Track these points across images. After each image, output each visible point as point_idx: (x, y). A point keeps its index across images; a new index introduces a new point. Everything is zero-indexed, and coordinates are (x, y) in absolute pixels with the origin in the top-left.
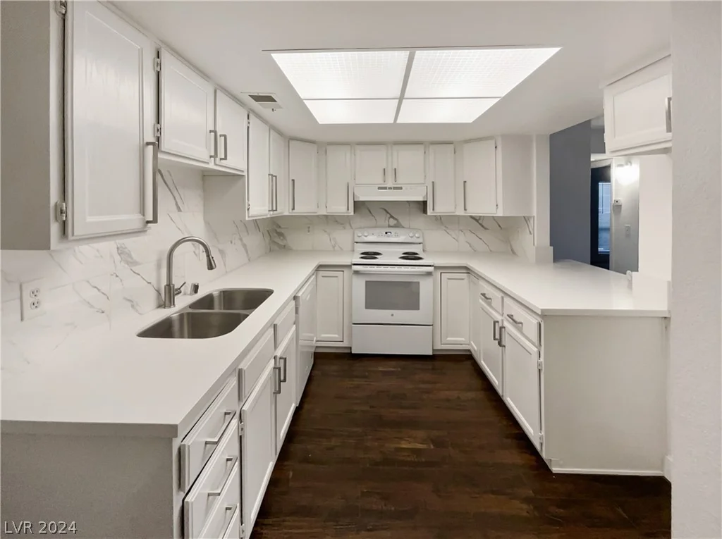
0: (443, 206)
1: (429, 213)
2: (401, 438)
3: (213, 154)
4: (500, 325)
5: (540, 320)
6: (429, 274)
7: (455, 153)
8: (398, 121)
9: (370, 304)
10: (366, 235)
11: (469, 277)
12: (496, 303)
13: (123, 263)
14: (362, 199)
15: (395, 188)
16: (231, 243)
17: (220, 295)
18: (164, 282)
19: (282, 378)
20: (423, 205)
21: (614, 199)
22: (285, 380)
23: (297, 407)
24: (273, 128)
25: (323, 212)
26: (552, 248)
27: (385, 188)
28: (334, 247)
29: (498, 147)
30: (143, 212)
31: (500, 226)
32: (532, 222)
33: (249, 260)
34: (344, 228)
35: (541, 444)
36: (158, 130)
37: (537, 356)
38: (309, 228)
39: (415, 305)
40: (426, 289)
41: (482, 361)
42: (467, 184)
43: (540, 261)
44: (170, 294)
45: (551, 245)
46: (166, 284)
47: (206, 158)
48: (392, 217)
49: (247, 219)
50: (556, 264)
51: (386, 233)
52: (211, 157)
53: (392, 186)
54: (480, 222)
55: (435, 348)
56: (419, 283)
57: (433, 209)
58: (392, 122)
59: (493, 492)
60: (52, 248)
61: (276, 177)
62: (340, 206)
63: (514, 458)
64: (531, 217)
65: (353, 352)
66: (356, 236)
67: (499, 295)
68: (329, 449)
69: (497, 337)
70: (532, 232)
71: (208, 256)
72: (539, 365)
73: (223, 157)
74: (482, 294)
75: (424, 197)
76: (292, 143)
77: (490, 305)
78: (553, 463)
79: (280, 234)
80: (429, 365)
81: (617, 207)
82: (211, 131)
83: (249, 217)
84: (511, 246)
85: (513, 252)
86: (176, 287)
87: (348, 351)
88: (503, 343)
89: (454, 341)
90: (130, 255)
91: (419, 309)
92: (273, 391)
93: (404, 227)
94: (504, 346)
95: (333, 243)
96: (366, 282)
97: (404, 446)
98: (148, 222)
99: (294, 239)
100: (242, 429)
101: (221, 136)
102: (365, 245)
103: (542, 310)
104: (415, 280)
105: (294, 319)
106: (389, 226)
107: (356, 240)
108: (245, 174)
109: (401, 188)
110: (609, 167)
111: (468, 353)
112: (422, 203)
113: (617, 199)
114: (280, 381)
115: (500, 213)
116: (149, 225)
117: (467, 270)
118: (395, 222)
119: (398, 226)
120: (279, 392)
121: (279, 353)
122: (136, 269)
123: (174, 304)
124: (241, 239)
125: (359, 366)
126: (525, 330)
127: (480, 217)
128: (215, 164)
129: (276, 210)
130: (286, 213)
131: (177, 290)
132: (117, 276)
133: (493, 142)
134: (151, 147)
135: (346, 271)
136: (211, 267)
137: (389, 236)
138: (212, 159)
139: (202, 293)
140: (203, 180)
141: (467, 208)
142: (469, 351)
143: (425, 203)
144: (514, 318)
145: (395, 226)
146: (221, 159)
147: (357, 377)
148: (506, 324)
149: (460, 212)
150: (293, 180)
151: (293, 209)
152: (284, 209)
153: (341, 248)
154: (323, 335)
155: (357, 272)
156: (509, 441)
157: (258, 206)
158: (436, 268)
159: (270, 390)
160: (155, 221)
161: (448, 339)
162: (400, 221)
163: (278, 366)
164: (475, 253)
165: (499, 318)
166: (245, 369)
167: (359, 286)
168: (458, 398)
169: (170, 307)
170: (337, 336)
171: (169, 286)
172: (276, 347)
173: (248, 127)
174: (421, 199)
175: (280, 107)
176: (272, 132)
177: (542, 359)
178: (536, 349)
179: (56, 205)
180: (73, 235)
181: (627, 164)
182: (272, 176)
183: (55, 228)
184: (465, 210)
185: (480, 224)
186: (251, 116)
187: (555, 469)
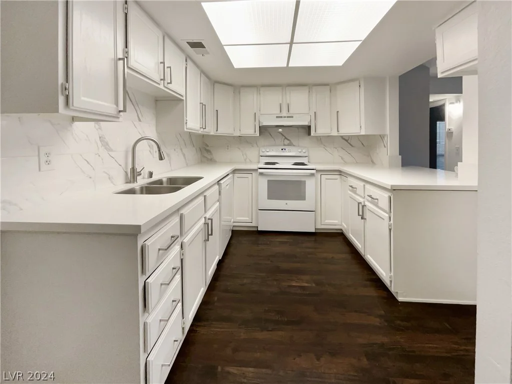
0: (322, 129)
1: (312, 135)
2: (292, 280)
3: (162, 78)
4: (363, 204)
5: (390, 194)
6: (313, 175)
7: (330, 91)
8: (290, 66)
9: (271, 196)
10: (268, 151)
11: (341, 178)
12: (360, 191)
13: (103, 148)
14: (265, 124)
15: (288, 117)
16: (175, 150)
17: (167, 181)
18: (130, 166)
19: (210, 233)
20: (308, 129)
21: (447, 128)
22: (212, 234)
23: (220, 260)
24: (203, 72)
25: (237, 134)
26: (401, 156)
27: (281, 117)
28: (245, 160)
29: (361, 86)
30: (117, 104)
31: (363, 144)
32: (386, 138)
33: (187, 165)
34: (253, 146)
35: (391, 281)
36: (126, 52)
37: (388, 220)
38: (228, 146)
39: (302, 197)
40: (310, 186)
41: (350, 235)
42: (339, 114)
43: (392, 166)
44: (134, 174)
45: (400, 155)
46: (131, 167)
47: (158, 80)
48: (286, 138)
49: (185, 130)
50: (403, 168)
51: (282, 149)
52: (161, 80)
53: (286, 115)
54: (349, 141)
55: (316, 228)
56: (305, 181)
57: (315, 131)
58: (286, 66)
59: (356, 311)
60: (60, 112)
61: (205, 105)
62: (250, 130)
63: (372, 292)
64: (385, 135)
65: (259, 230)
66: (260, 151)
67: (362, 184)
68: (242, 285)
69: (361, 213)
70: (386, 146)
71: (159, 151)
72: (390, 225)
73: (169, 82)
74: (350, 186)
75: (309, 123)
76: (217, 85)
77: (355, 193)
78: (399, 295)
79: (208, 151)
80: (313, 238)
81: (450, 134)
82: (161, 63)
83: (187, 129)
84: (371, 158)
85: (373, 162)
86: (138, 171)
87: (256, 229)
88: (365, 217)
89: (330, 222)
90: (107, 144)
91: (305, 199)
92: (204, 239)
93: (294, 146)
94: (366, 219)
95: (245, 157)
96: (268, 181)
97: (294, 284)
98: (120, 111)
99: (217, 155)
100: (183, 254)
101: (168, 67)
102: (267, 158)
103: (392, 186)
104: (303, 179)
105: (218, 198)
106: (284, 145)
107: (262, 154)
108: (184, 98)
109: (292, 117)
110: (444, 105)
111: (340, 232)
112: (307, 128)
113: (450, 128)
114: (208, 235)
115: (363, 133)
116: (121, 113)
117: (340, 173)
118: (288, 142)
119: (290, 144)
120: (208, 240)
121: (208, 215)
122: (112, 154)
123: (136, 181)
124: (181, 149)
125: (263, 239)
126: (380, 204)
127: (349, 136)
128: (164, 86)
129: (205, 128)
130: (212, 133)
131: (138, 172)
132: (99, 156)
133: (358, 82)
134: (121, 62)
135: (254, 174)
136: (161, 158)
137: (283, 152)
138: (162, 81)
139: (155, 178)
140: (156, 104)
141: (339, 130)
142: (341, 230)
143: (309, 127)
144: (372, 196)
145: (288, 145)
146: (168, 83)
147: (261, 244)
148: (367, 203)
149: (335, 133)
150: (217, 111)
151: (217, 130)
152: (211, 130)
153: (250, 160)
154: (238, 218)
155: (261, 174)
156: (368, 283)
157: (193, 122)
158: (318, 171)
159: (201, 238)
160: (124, 110)
161: (326, 221)
162: (292, 141)
163: (207, 222)
164: (346, 163)
165: (361, 200)
166: (185, 213)
167: (263, 184)
168: (333, 258)
169: (134, 182)
170: (248, 218)
171: (133, 169)
172: (205, 212)
173: (186, 67)
174: (306, 123)
175: (208, 53)
176: (202, 74)
177: (392, 222)
178: (387, 215)
179: (62, 84)
180: (73, 106)
181: (457, 102)
182: (202, 103)
183: (61, 100)
184: (338, 131)
185: (349, 143)
186: (188, 60)
187: (400, 299)
